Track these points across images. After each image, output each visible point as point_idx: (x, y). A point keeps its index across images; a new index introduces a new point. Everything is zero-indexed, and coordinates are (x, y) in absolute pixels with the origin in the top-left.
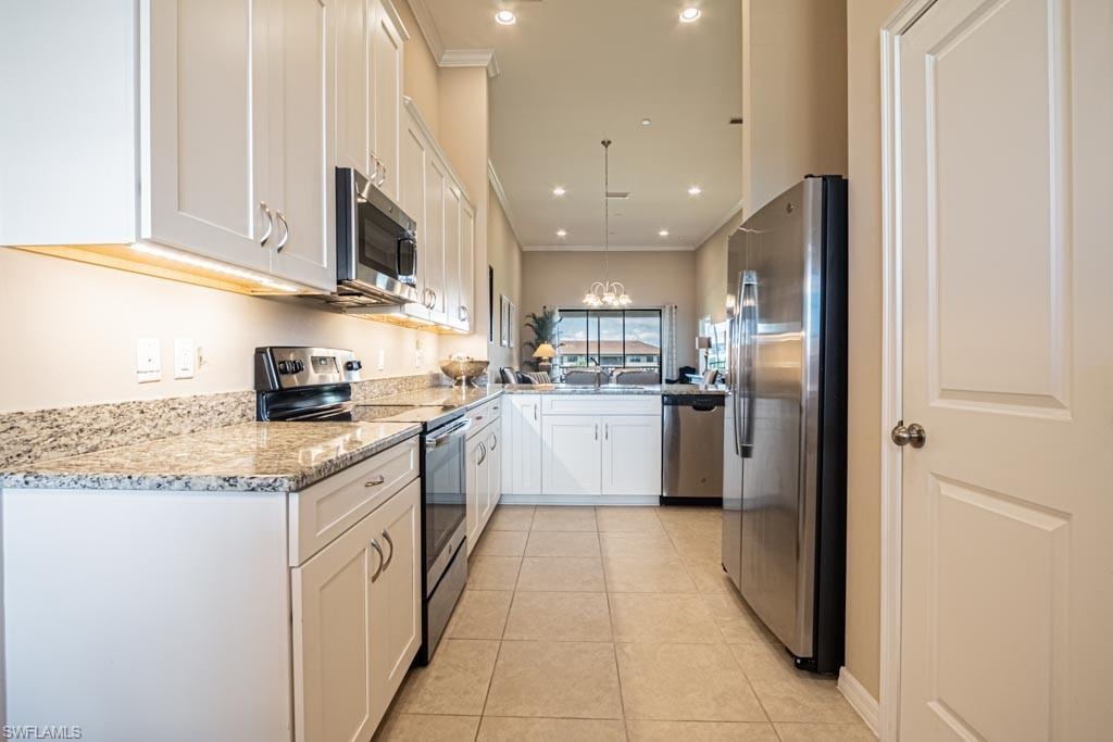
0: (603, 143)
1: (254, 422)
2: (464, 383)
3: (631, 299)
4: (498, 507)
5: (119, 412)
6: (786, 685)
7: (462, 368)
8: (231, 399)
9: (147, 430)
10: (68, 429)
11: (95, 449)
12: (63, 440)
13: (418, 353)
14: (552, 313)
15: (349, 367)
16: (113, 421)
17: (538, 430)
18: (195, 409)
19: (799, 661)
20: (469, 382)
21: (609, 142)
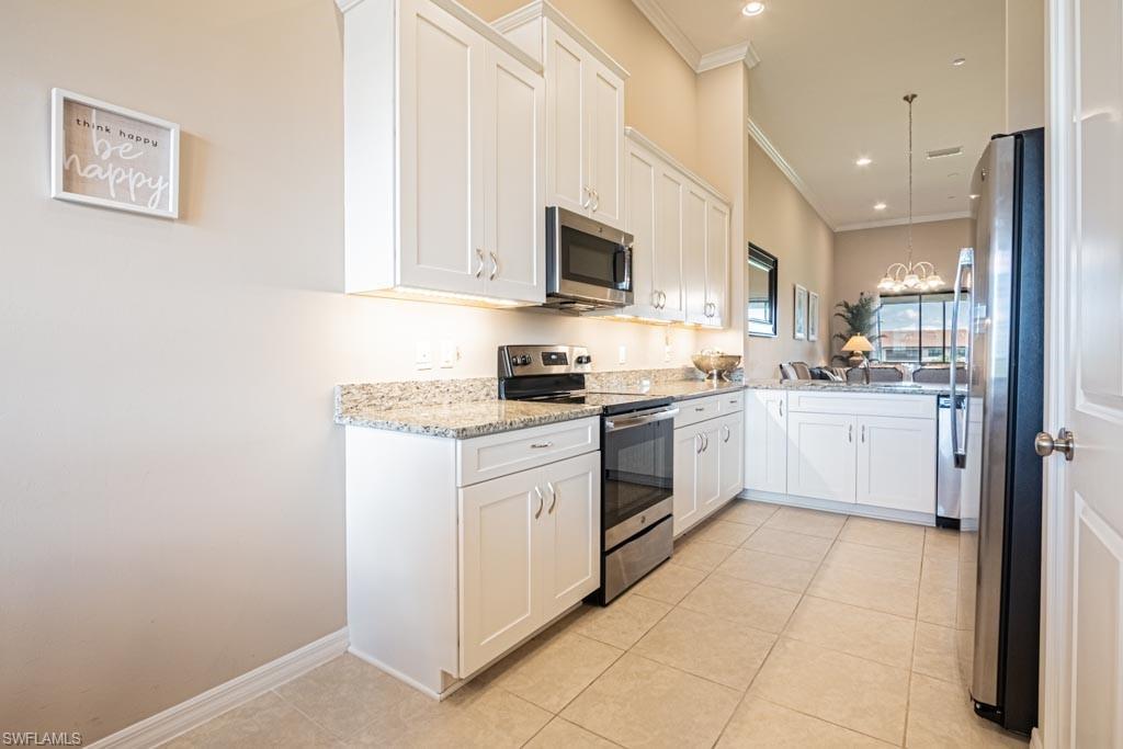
0: (906, 98)
1: (497, 400)
2: (715, 377)
3: (943, 279)
4: (737, 500)
5: (404, 387)
6: (956, 727)
7: (713, 362)
8: (478, 383)
9: (421, 400)
10: (376, 395)
11: (390, 408)
12: (373, 402)
13: (668, 349)
14: (871, 299)
15: (579, 361)
16: (400, 393)
17: (783, 425)
18: (452, 388)
19: (978, 706)
20: (720, 377)
21: (914, 96)
